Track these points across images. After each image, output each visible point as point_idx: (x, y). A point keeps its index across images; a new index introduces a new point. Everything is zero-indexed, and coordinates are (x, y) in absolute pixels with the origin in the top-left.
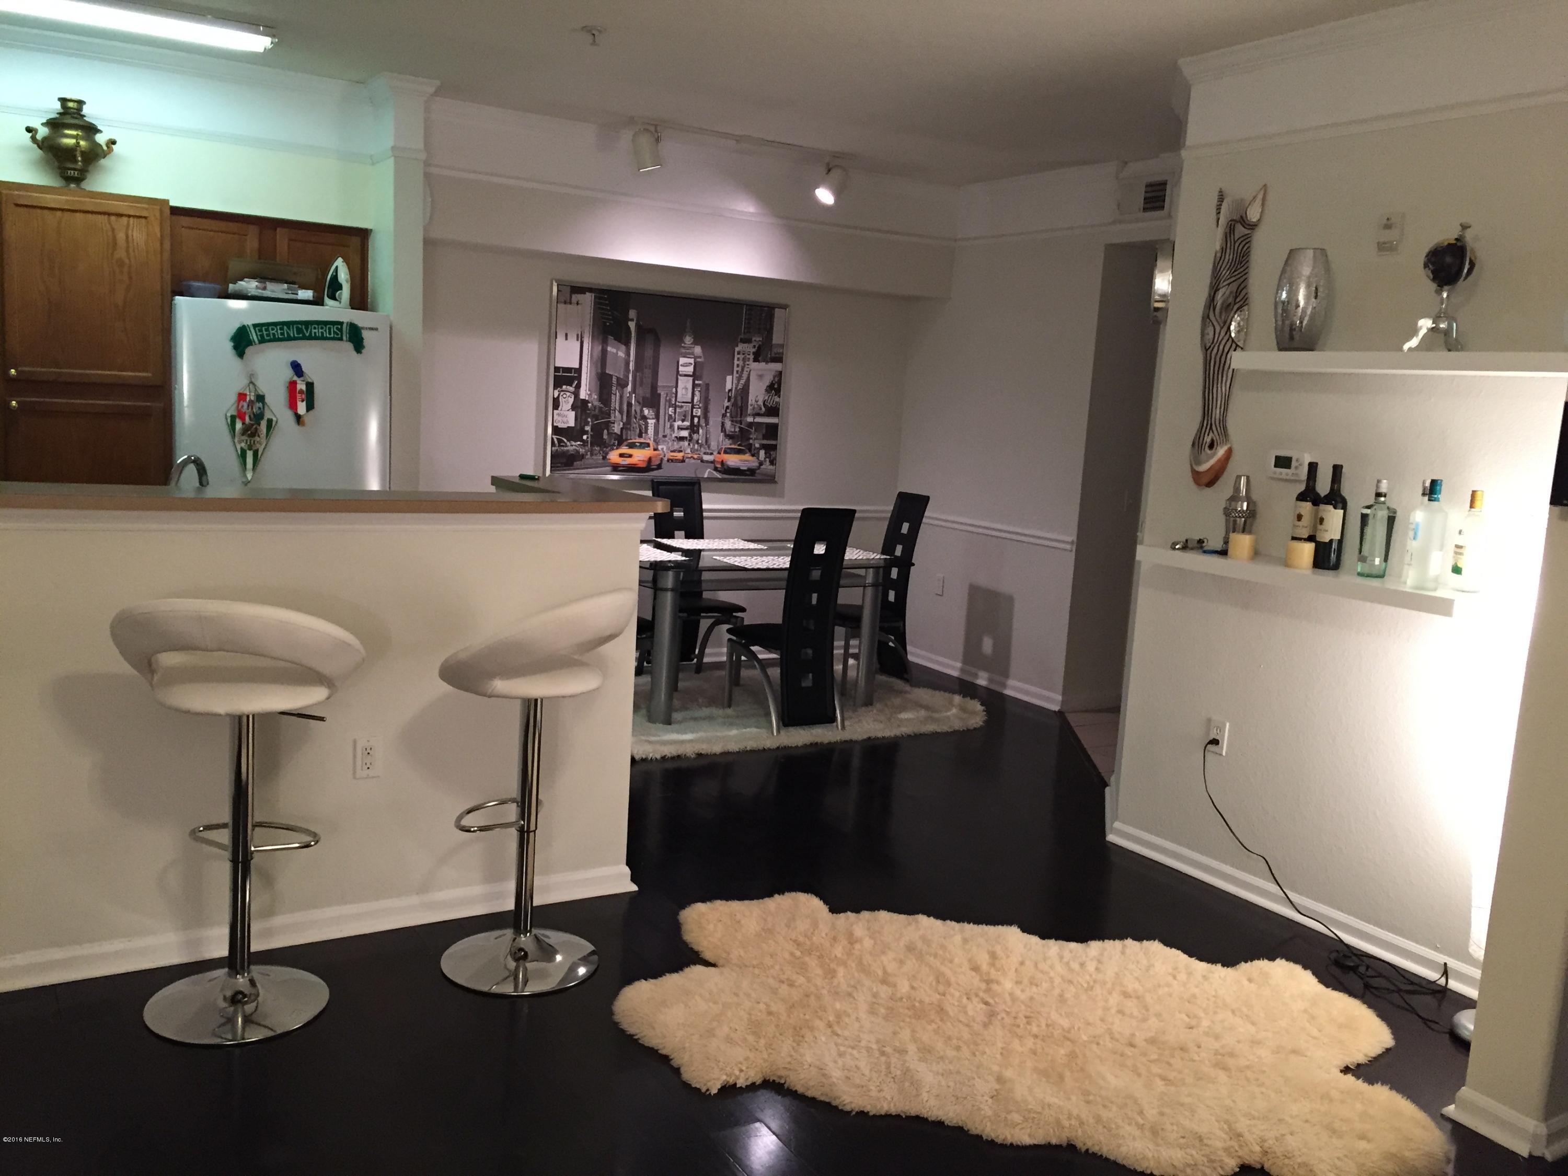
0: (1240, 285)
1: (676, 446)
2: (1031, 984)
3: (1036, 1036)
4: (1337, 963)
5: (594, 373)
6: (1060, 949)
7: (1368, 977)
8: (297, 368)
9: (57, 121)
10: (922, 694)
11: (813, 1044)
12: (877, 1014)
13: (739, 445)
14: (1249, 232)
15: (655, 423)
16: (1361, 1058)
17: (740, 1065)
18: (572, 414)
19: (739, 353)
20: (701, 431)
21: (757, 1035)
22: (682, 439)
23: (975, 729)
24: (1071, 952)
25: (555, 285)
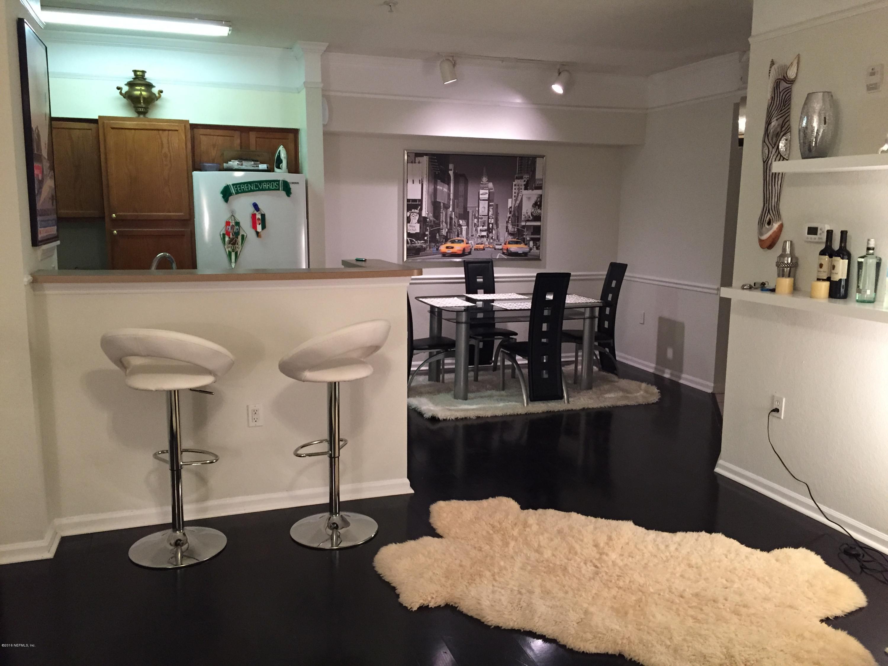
0: (784, 120)
1: (479, 241)
2: (629, 556)
3: (620, 588)
4: (846, 552)
5: (430, 201)
6: (656, 536)
7: (864, 561)
8: (255, 206)
9: (131, 83)
10: (624, 383)
11: (478, 585)
12: (525, 570)
13: (517, 239)
14: (789, 85)
15: (466, 229)
16: (838, 612)
17: (432, 595)
18: (418, 225)
19: (515, 185)
20: (494, 232)
21: (447, 577)
22: (483, 237)
23: (653, 403)
24: (663, 538)
25: (406, 152)
